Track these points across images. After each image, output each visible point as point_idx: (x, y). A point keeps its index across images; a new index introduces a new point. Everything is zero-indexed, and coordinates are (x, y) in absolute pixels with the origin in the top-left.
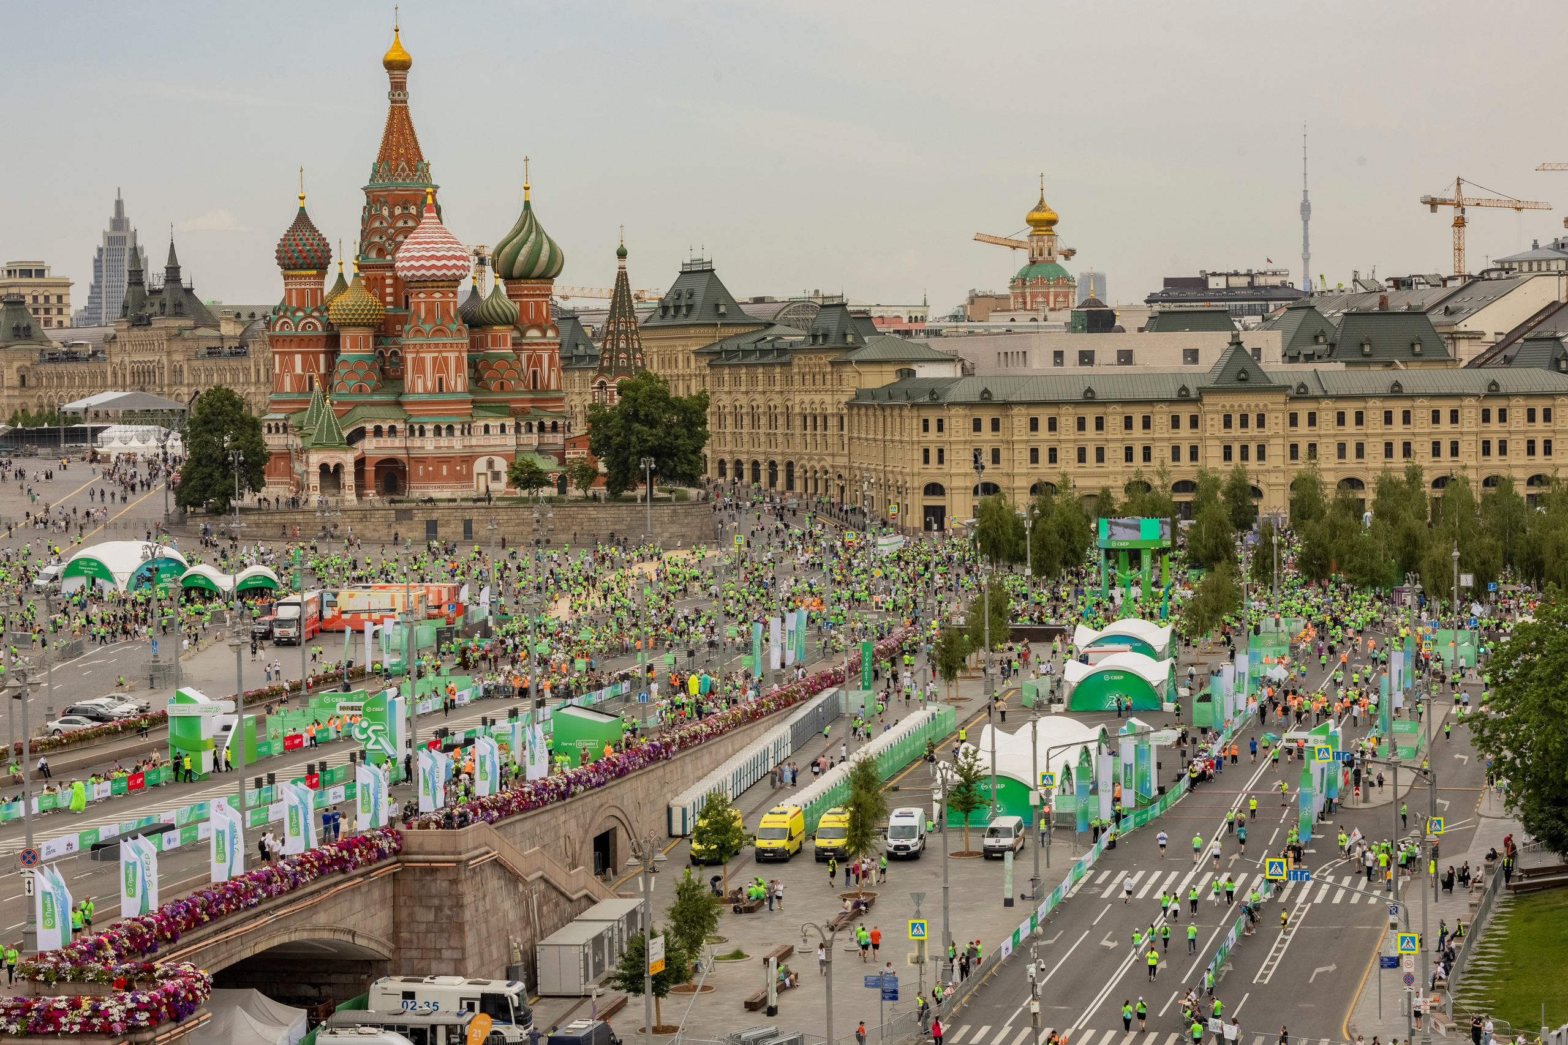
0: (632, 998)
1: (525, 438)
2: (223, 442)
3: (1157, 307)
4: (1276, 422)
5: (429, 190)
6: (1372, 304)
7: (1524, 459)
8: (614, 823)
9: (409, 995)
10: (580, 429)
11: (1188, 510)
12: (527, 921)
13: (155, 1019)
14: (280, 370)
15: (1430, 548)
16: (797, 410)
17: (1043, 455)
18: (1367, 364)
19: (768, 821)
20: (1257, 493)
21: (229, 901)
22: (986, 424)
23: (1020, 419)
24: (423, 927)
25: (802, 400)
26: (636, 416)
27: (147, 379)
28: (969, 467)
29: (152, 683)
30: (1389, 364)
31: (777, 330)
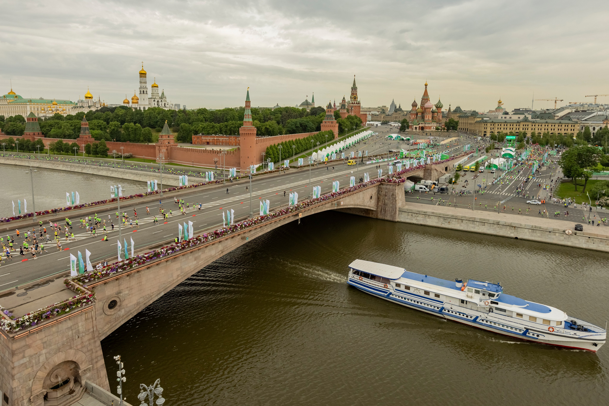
0: (449, 184)
1: (437, 125)
2: (405, 124)
3: (514, 112)
4: (530, 126)
5: (429, 98)
6: (543, 112)
7: (564, 131)
8: (448, 166)
9: (425, 182)
10: (443, 124)
11: (517, 135)
12: (438, 175)
13: (401, 182)
14: (411, 117)
15: (550, 141)
16: (469, 123)
17: (499, 128)
18: (543, 119)
19: (465, 167)
20: (527, 134)
22: (492, 125)
23: (497, 124)
24: (427, 175)
25: (470, 121)
26: (450, 123)
27: (397, 117)
28: (490, 130)
29: (397, 148)
30: (546, 119)
31: (467, 114)
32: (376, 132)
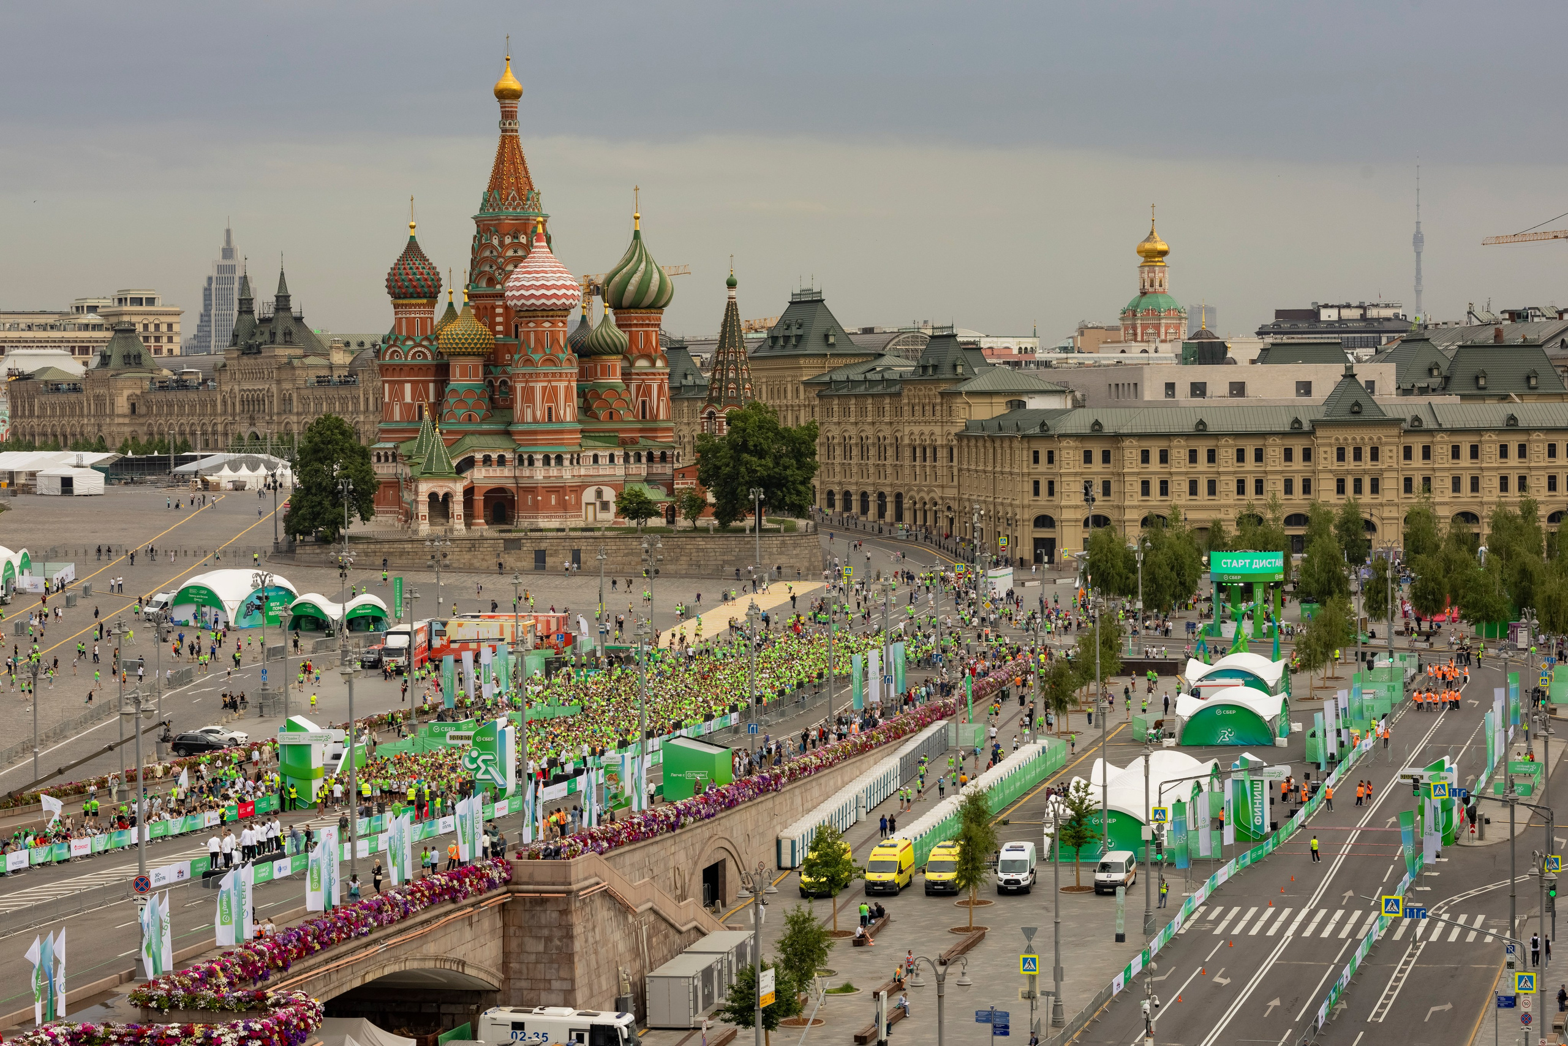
0: (741, 1031)
1: (634, 468)
2: (333, 471)
3: (1269, 340)
4: (1391, 455)
5: (541, 219)
6: (1487, 336)
8: (723, 855)
9: (518, 1026)
10: (688, 459)
11: (1297, 544)
12: (636, 952)
14: (390, 398)
15: (1543, 583)
16: (906, 441)
17: (1155, 487)
18: (1483, 398)
19: (878, 854)
20: (1370, 526)
21: (340, 930)
22: (1097, 456)
23: (1131, 453)
24: (533, 958)
25: (912, 431)
26: (744, 447)
27: (257, 407)
28: (1078, 499)
29: (261, 711)
30: (1505, 398)
31: (886, 361)
32: (53, 554)
